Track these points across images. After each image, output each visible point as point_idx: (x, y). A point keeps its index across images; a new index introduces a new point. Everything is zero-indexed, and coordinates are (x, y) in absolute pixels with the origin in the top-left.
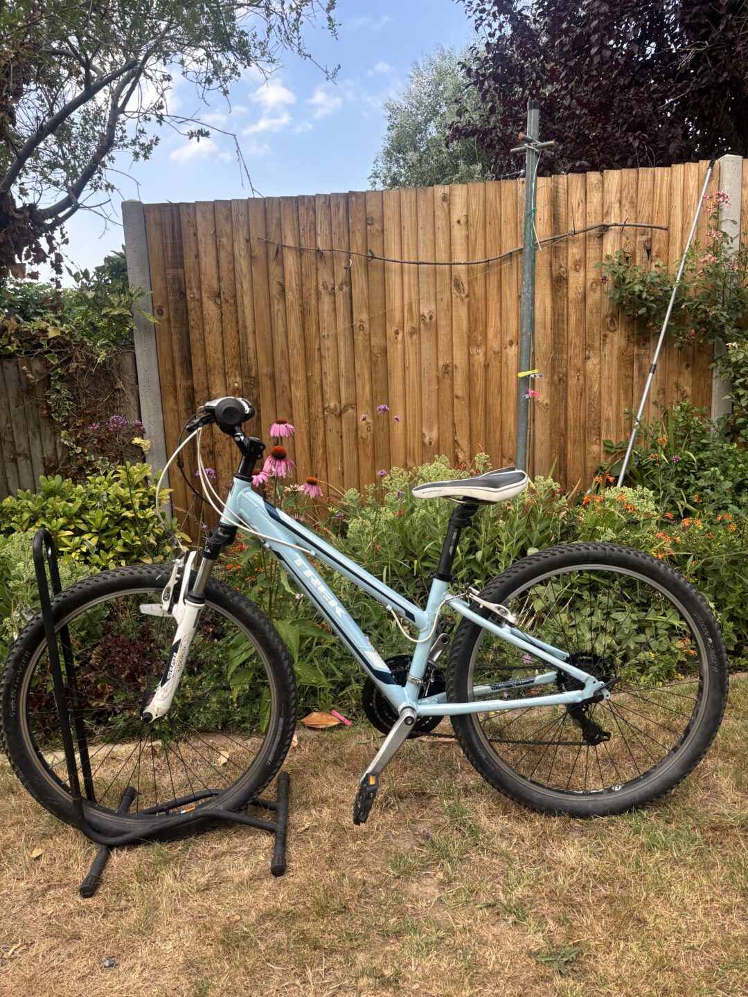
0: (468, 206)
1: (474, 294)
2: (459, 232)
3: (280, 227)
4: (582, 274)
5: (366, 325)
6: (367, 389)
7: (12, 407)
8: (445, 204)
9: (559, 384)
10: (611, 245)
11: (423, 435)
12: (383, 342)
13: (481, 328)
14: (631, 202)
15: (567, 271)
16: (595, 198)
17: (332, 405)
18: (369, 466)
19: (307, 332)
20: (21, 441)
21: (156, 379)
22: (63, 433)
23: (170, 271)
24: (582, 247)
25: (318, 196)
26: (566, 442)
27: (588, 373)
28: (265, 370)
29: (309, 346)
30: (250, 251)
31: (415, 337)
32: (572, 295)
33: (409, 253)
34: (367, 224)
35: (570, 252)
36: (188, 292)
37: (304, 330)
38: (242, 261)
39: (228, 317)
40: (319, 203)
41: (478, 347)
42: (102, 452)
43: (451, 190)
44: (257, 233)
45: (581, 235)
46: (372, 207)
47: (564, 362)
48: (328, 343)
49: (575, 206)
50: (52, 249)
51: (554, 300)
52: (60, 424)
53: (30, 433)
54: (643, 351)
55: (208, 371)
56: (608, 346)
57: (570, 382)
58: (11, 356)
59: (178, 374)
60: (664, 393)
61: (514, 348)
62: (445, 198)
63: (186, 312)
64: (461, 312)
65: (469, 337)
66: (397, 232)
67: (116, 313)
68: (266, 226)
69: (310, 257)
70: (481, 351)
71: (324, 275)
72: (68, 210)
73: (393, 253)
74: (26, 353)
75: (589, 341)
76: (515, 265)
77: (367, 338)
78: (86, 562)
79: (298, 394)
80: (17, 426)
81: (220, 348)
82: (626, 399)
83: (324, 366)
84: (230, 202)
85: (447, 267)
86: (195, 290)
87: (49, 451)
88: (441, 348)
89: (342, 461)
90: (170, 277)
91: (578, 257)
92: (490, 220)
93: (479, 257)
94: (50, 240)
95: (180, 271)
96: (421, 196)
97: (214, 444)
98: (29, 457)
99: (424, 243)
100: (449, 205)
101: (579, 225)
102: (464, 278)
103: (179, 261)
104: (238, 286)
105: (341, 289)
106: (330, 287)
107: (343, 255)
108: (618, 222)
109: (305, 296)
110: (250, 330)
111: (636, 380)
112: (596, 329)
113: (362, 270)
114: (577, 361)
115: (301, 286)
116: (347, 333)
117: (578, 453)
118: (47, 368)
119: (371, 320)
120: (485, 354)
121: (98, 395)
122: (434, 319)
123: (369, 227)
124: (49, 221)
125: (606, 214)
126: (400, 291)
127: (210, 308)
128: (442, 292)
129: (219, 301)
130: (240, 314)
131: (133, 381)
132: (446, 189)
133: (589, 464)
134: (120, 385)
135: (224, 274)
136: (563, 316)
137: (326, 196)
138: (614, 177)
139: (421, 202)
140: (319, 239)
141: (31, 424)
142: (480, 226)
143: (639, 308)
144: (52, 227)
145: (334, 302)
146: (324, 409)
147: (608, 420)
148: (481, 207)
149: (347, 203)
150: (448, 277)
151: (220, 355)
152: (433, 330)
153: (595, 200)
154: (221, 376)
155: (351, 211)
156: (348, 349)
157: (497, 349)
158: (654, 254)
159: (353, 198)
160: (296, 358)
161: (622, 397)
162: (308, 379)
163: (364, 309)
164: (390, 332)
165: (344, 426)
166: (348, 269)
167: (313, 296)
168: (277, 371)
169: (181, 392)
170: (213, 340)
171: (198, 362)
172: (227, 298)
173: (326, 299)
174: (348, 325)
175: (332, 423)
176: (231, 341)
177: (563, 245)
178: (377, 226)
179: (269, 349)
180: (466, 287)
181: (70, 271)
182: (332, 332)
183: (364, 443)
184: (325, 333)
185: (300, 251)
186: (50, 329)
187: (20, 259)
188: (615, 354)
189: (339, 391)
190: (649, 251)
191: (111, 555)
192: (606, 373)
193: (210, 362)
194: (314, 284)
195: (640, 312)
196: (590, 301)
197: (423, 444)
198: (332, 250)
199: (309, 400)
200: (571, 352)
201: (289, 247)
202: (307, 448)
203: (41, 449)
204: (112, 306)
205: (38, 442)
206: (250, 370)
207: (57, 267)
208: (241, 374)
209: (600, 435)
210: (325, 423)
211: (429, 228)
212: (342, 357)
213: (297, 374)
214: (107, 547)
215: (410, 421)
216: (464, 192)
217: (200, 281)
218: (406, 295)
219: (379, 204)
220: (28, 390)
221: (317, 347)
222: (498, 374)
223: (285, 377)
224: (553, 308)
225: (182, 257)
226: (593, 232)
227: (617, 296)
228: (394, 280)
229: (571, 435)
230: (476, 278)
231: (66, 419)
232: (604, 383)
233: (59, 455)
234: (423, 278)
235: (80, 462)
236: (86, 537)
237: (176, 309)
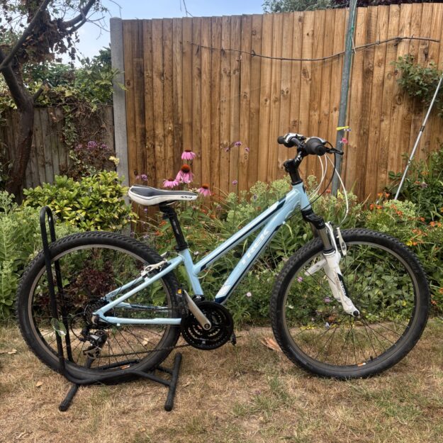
0: (314, 23)
1: (315, 79)
2: (307, 41)
3: (200, 35)
4: (383, 68)
5: (248, 95)
6: (246, 134)
7: (44, 136)
8: (300, 23)
9: (364, 136)
10: (402, 51)
11: (278, 163)
12: (257, 106)
13: (317, 100)
14: (417, 24)
15: (373, 67)
16: (394, 21)
17: (225, 142)
18: (244, 180)
19: (213, 98)
20: (48, 155)
21: (124, 123)
22: (71, 151)
23: (135, 60)
24: (384, 52)
25: (225, 17)
26: (365, 171)
27: (382, 130)
28: (187, 120)
29: (213, 107)
30: (182, 49)
31: (277, 103)
32: (375, 81)
33: (276, 52)
34: (252, 34)
35: (376, 54)
36: (145, 72)
37: (211, 97)
38: (177, 55)
39: (168, 88)
40: (224, 21)
41: (315, 111)
42: (92, 163)
43: (304, 15)
44: (187, 38)
45: (384, 44)
46: (256, 24)
47: (367, 123)
48: (225, 105)
49: (381, 26)
50: (70, 45)
51: (363, 84)
52: (69, 146)
53: (53, 151)
54: (417, 118)
55: (154, 120)
56: (395, 114)
57: (370, 135)
58: (45, 106)
59: (137, 120)
60: (429, 144)
61: (337, 112)
62: (301, 20)
63: (144, 84)
64: (306, 89)
65: (310, 105)
66: (270, 40)
67: (103, 83)
68: (193, 34)
69: (217, 54)
70: (317, 114)
71: (225, 65)
72: (80, 22)
73: (267, 53)
74: (53, 105)
75: (384, 110)
76: (341, 62)
77: (248, 103)
78: (78, 226)
79: (205, 135)
80: (46, 147)
81: (162, 106)
82: (405, 147)
83: (222, 119)
84: (172, 20)
85: (299, 62)
86: (149, 71)
87: (62, 162)
88: (292, 111)
89: (229, 176)
90: (135, 63)
91: (381, 58)
92: (327, 33)
93: (319, 56)
94: (69, 39)
95: (141, 60)
96: (286, 18)
97: (156, 162)
98: (51, 164)
99: (286, 46)
100: (303, 24)
101: (383, 38)
102: (309, 69)
103: (140, 54)
104: (174, 70)
105: (234, 73)
106: (228, 72)
107: (237, 53)
108: (408, 37)
109: (213, 76)
110: (179, 96)
111: (411, 135)
112: (389, 103)
113: (247, 62)
114: (376, 122)
115: (211, 70)
116: (237, 100)
117: (372, 178)
118: (64, 114)
119: (251, 92)
120: (319, 115)
121: (91, 130)
122: (289, 93)
123: (253, 37)
124: (69, 29)
125: (400, 31)
126: (270, 75)
127: (157, 82)
128: (296, 77)
129: (162, 78)
130: (174, 86)
131: (111, 124)
132: (301, 14)
133: (379, 185)
134: (104, 125)
135: (166, 62)
136: (368, 94)
137: (228, 17)
138: (407, 8)
139: (286, 22)
140: (223, 43)
141: (54, 145)
142: (321, 37)
143: (417, 91)
144: (71, 32)
145: (230, 81)
146: (220, 145)
147: (392, 159)
148: (322, 25)
149: (241, 21)
150: (299, 67)
151: (161, 110)
152: (288, 100)
153: (394, 22)
154: (162, 122)
155: (243, 26)
156: (237, 109)
157: (327, 113)
158: (429, 57)
159: (245, 19)
160: (206, 113)
161: (402, 145)
162: (212, 126)
163: (248, 86)
164: (262, 100)
165: (231, 156)
166: (239, 61)
167: (218, 77)
168: (194, 120)
169: (138, 131)
170: (158, 100)
171: (148, 114)
172: (167, 76)
173: (225, 79)
174: (237, 95)
175: (224, 153)
176: (168, 102)
177: (372, 50)
178: (258, 36)
179: (190, 107)
180: (310, 74)
181: (79, 58)
182: (227, 99)
183: (243, 166)
184: (223, 99)
185: (212, 50)
186: (66, 92)
187: (52, 50)
188: (400, 118)
189: (230, 134)
190: (426, 55)
191: (92, 223)
192: (393, 130)
193: (156, 114)
194: (219, 70)
195: (417, 93)
196: (386, 85)
197: (278, 168)
198: (230, 50)
199: (211, 139)
200: (372, 116)
201: (205, 47)
202: (209, 168)
203: (59, 161)
204: (102, 79)
205: (57, 156)
206: (178, 119)
207: (72, 55)
208: (173, 122)
209: (387, 168)
210: (220, 153)
211: (290, 37)
212: (233, 113)
213: (205, 122)
214: (90, 218)
215: (270, 154)
216: (313, 15)
217: (152, 66)
218: (273, 78)
219: (260, 22)
220: (53, 126)
221: (218, 107)
222: (326, 128)
223: (198, 124)
224: (363, 89)
225: (143, 52)
226: (392, 42)
227: (403, 83)
228: (267, 69)
229: (369, 167)
230: (316, 70)
231: (73, 144)
232: (391, 136)
233: (68, 164)
234: (284, 68)
235: (79, 169)
236: (79, 211)
237: (138, 82)
